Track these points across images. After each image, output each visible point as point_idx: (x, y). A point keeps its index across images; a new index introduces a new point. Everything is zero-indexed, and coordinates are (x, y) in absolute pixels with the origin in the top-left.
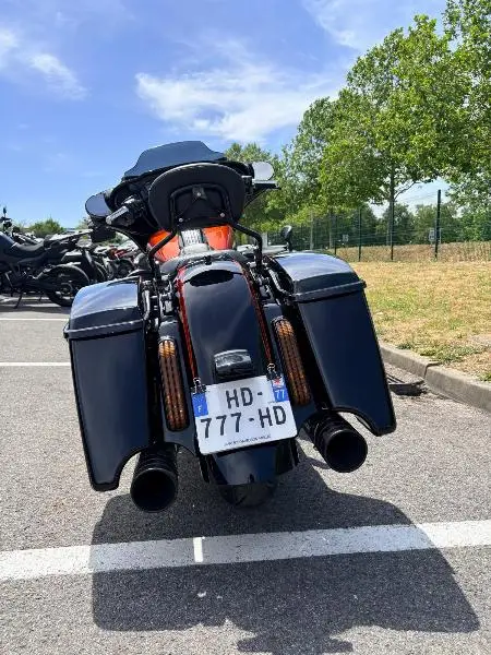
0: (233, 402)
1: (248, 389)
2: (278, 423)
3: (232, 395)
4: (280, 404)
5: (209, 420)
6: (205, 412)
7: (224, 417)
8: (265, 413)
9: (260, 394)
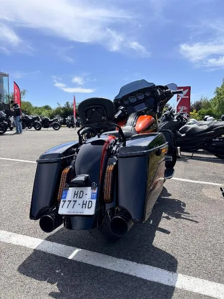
0: (76, 196)
1: (83, 191)
2: (88, 208)
3: (76, 193)
4: (92, 200)
5: (65, 201)
6: (65, 198)
7: (70, 201)
8: (85, 203)
9: (86, 194)
